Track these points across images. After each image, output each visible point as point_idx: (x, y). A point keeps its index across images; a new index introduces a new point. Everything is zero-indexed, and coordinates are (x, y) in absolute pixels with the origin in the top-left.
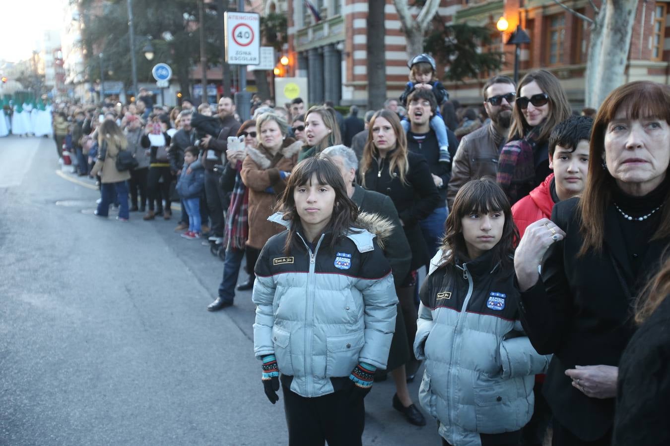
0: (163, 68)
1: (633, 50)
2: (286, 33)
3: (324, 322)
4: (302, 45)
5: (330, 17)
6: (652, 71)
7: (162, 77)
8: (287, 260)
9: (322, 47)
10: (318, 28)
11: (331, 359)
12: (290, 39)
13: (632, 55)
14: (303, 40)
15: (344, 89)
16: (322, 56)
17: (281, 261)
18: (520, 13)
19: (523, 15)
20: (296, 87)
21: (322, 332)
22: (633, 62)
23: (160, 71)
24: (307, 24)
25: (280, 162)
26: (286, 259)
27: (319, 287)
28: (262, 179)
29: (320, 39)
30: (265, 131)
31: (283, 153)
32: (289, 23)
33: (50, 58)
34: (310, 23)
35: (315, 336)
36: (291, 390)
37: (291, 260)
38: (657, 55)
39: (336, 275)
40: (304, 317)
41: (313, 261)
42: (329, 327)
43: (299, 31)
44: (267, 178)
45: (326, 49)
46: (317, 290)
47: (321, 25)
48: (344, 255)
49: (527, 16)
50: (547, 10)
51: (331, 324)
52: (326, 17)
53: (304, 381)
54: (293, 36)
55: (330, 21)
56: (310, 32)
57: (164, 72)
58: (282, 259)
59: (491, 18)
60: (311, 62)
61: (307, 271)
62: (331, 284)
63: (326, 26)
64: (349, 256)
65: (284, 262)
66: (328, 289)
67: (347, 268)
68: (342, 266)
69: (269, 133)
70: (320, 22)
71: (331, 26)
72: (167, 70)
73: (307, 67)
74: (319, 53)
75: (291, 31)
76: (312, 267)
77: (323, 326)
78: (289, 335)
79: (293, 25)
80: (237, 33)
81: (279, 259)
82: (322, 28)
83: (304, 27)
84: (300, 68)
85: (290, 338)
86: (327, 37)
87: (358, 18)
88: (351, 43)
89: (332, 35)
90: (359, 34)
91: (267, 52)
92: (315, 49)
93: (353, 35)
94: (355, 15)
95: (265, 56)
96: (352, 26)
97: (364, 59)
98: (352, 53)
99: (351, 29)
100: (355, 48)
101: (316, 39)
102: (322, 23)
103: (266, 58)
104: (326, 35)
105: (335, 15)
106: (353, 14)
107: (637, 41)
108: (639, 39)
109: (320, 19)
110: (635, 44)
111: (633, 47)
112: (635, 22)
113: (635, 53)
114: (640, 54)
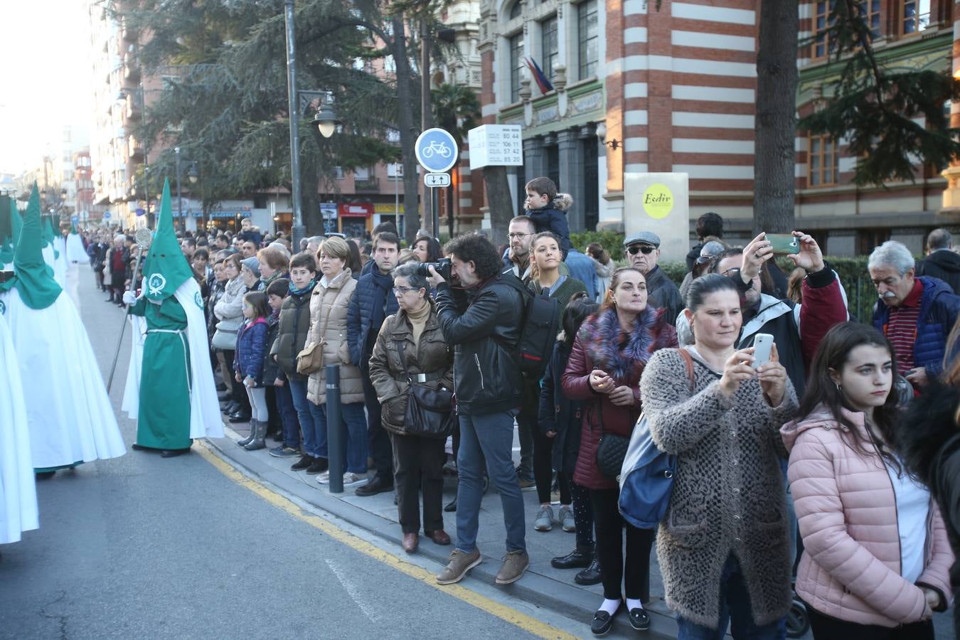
2: (479, 113)
5: (569, 84)
9: (554, 135)
10: (545, 103)
15: (602, 203)
16: (554, 150)
24: (524, 97)
29: (551, 121)
32: (484, 99)
33: (70, 166)
34: (529, 95)
43: (505, 110)
45: (563, 140)
47: (554, 98)
52: (564, 83)
54: (492, 117)
56: (528, 110)
60: (530, 161)
63: (563, 99)
70: (552, 92)
71: (571, 98)
74: (548, 144)
75: (488, 110)
79: (493, 101)
82: (555, 102)
83: (516, 104)
86: (565, 117)
87: (633, 81)
88: (620, 125)
89: (574, 112)
90: (636, 108)
91: (511, 133)
92: (539, 138)
93: (624, 111)
94: (628, 77)
95: (506, 140)
96: (623, 96)
97: (645, 152)
98: (623, 142)
99: (619, 101)
100: (627, 132)
101: (540, 122)
102: (556, 94)
103: (509, 145)
104: (563, 113)
105: (580, 79)
106: (624, 74)
109: (550, 87)
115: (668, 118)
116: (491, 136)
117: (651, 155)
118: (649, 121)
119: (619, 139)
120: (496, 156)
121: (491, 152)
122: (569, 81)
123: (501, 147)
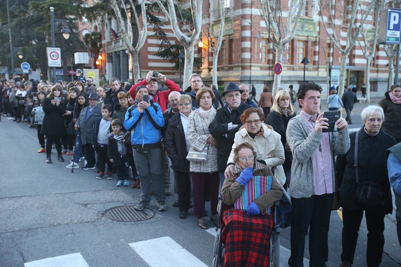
0: (26, 64)
1: (252, 59)
2: (101, 43)
4: (109, 50)
6: (262, 68)
7: (26, 68)
9: (119, 51)
10: (117, 42)
12: (103, 46)
13: (252, 61)
14: (110, 47)
15: (130, 73)
16: (119, 56)
18: (208, 39)
19: (210, 40)
20: (94, 73)
22: (252, 64)
23: (24, 65)
24: (112, 39)
29: (118, 47)
32: (103, 38)
38: (265, 62)
43: (107, 43)
45: (121, 53)
47: (118, 40)
52: (120, 36)
54: (105, 44)
56: (113, 43)
57: (26, 66)
60: (114, 59)
63: (121, 41)
70: (118, 38)
72: (28, 65)
73: (112, 62)
74: (117, 54)
75: (104, 42)
79: (105, 39)
80: (52, 55)
82: (119, 42)
83: (111, 41)
84: (108, 62)
86: (122, 46)
91: (85, 55)
95: (84, 57)
102: (119, 39)
103: (84, 58)
104: (121, 45)
107: (254, 55)
108: (255, 54)
109: (117, 37)
110: (253, 56)
111: (252, 57)
112: (252, 47)
113: (253, 60)
114: (256, 61)
115: (147, 49)
116: (79, 55)
120: (80, 61)
121: (79, 60)
123: (82, 59)
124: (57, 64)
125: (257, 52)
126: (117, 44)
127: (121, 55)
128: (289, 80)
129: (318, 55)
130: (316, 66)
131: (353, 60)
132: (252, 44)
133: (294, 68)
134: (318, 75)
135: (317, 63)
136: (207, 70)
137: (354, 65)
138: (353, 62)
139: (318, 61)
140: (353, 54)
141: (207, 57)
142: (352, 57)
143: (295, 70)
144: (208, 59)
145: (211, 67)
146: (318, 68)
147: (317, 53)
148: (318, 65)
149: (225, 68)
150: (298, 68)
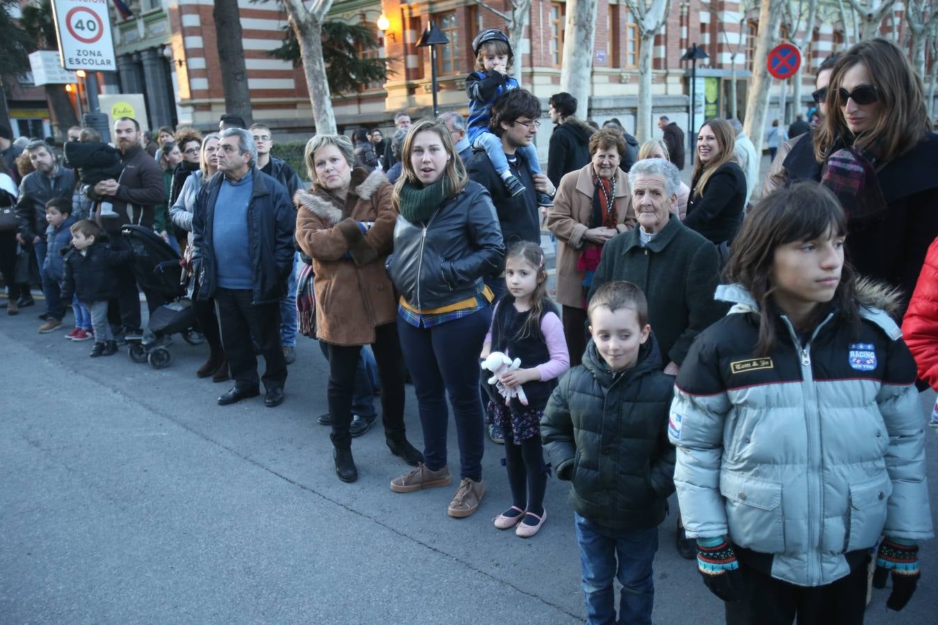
1: (534, 55)
3: (843, 462)
5: (144, 12)
6: (555, 80)
8: (760, 364)
9: (138, 53)
10: (128, 26)
11: (857, 520)
13: (535, 61)
15: (179, 109)
16: (140, 65)
17: (749, 365)
18: (402, 10)
19: (406, 12)
21: (841, 478)
22: (536, 69)
25: (357, 207)
26: (758, 362)
27: (829, 405)
28: (334, 241)
29: (134, 41)
30: (322, 163)
31: (357, 193)
34: (116, 18)
35: (828, 486)
36: (773, 576)
37: (767, 363)
39: (856, 382)
40: (805, 456)
41: (806, 360)
42: (851, 468)
44: (340, 237)
45: (145, 56)
46: (824, 409)
47: (133, 22)
48: (861, 346)
49: (411, 14)
50: (435, 6)
51: (853, 463)
52: (139, 11)
53: (806, 560)
55: (144, 16)
58: (751, 363)
59: (363, 15)
60: (124, 74)
61: (799, 377)
62: (849, 397)
63: (140, 24)
64: (870, 347)
65: (756, 367)
66: (845, 406)
67: (872, 367)
68: (864, 366)
69: (329, 165)
70: (131, 17)
71: (147, 23)
73: (118, 81)
74: (135, 61)
76: (807, 370)
77: (843, 468)
78: (780, 489)
80: (74, 22)
81: (743, 363)
82: (135, 26)
84: (107, 83)
85: (782, 494)
86: (145, 38)
87: (188, 13)
88: (182, 48)
89: (151, 36)
90: (192, 34)
92: (128, 56)
93: (184, 36)
94: (183, 9)
96: (181, 24)
97: (203, 69)
98: (186, 61)
99: (179, 28)
100: (189, 53)
101: (127, 42)
102: (134, 19)
104: (142, 35)
105: (152, 7)
106: (180, 7)
107: (538, 46)
108: (540, 43)
109: (130, 13)
110: (536, 49)
111: (534, 52)
112: (533, 24)
113: (538, 59)
114: (542, 60)
116: (45, 60)
117: (209, 72)
118: (204, 45)
119: (183, 59)
121: (48, 72)
122: (143, 9)
124: (99, 59)
125: (544, 37)
126: (127, 34)
127: (146, 62)
128: (616, 106)
129: (666, 44)
130: (663, 71)
131: (718, 55)
132: (533, 17)
133: (621, 76)
134: (666, 94)
135: (662, 64)
136: (404, 91)
137: (720, 66)
138: (718, 61)
139: (666, 59)
140: (719, 41)
141: (403, 57)
142: (717, 49)
143: (623, 81)
144: (406, 63)
145: (416, 82)
146: (667, 75)
147: (663, 39)
148: (666, 68)
149: (458, 84)
150: (629, 77)
